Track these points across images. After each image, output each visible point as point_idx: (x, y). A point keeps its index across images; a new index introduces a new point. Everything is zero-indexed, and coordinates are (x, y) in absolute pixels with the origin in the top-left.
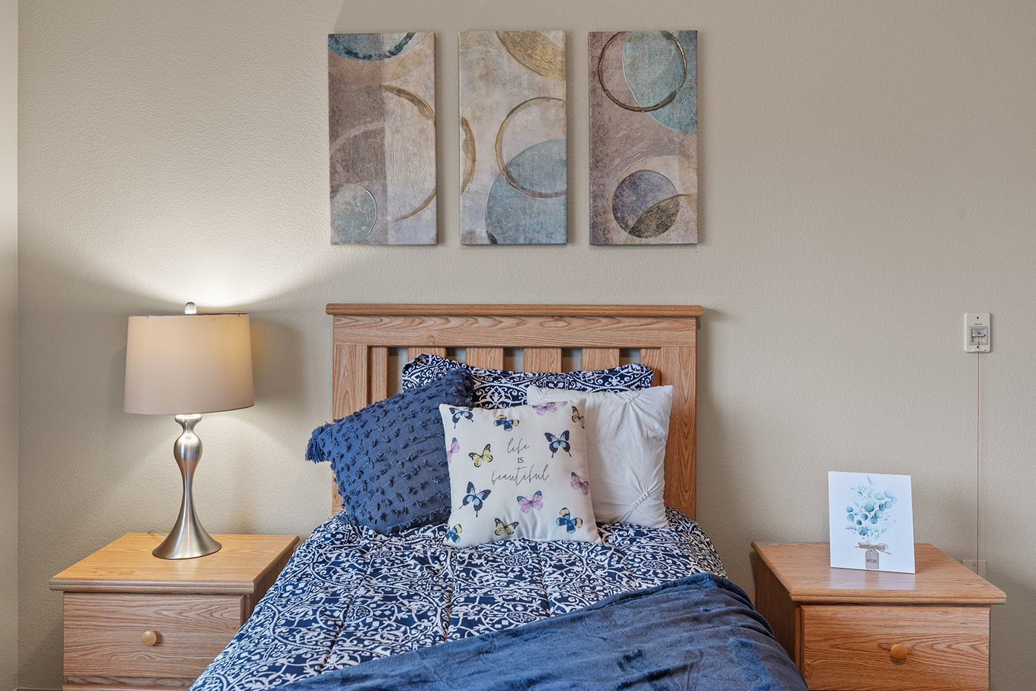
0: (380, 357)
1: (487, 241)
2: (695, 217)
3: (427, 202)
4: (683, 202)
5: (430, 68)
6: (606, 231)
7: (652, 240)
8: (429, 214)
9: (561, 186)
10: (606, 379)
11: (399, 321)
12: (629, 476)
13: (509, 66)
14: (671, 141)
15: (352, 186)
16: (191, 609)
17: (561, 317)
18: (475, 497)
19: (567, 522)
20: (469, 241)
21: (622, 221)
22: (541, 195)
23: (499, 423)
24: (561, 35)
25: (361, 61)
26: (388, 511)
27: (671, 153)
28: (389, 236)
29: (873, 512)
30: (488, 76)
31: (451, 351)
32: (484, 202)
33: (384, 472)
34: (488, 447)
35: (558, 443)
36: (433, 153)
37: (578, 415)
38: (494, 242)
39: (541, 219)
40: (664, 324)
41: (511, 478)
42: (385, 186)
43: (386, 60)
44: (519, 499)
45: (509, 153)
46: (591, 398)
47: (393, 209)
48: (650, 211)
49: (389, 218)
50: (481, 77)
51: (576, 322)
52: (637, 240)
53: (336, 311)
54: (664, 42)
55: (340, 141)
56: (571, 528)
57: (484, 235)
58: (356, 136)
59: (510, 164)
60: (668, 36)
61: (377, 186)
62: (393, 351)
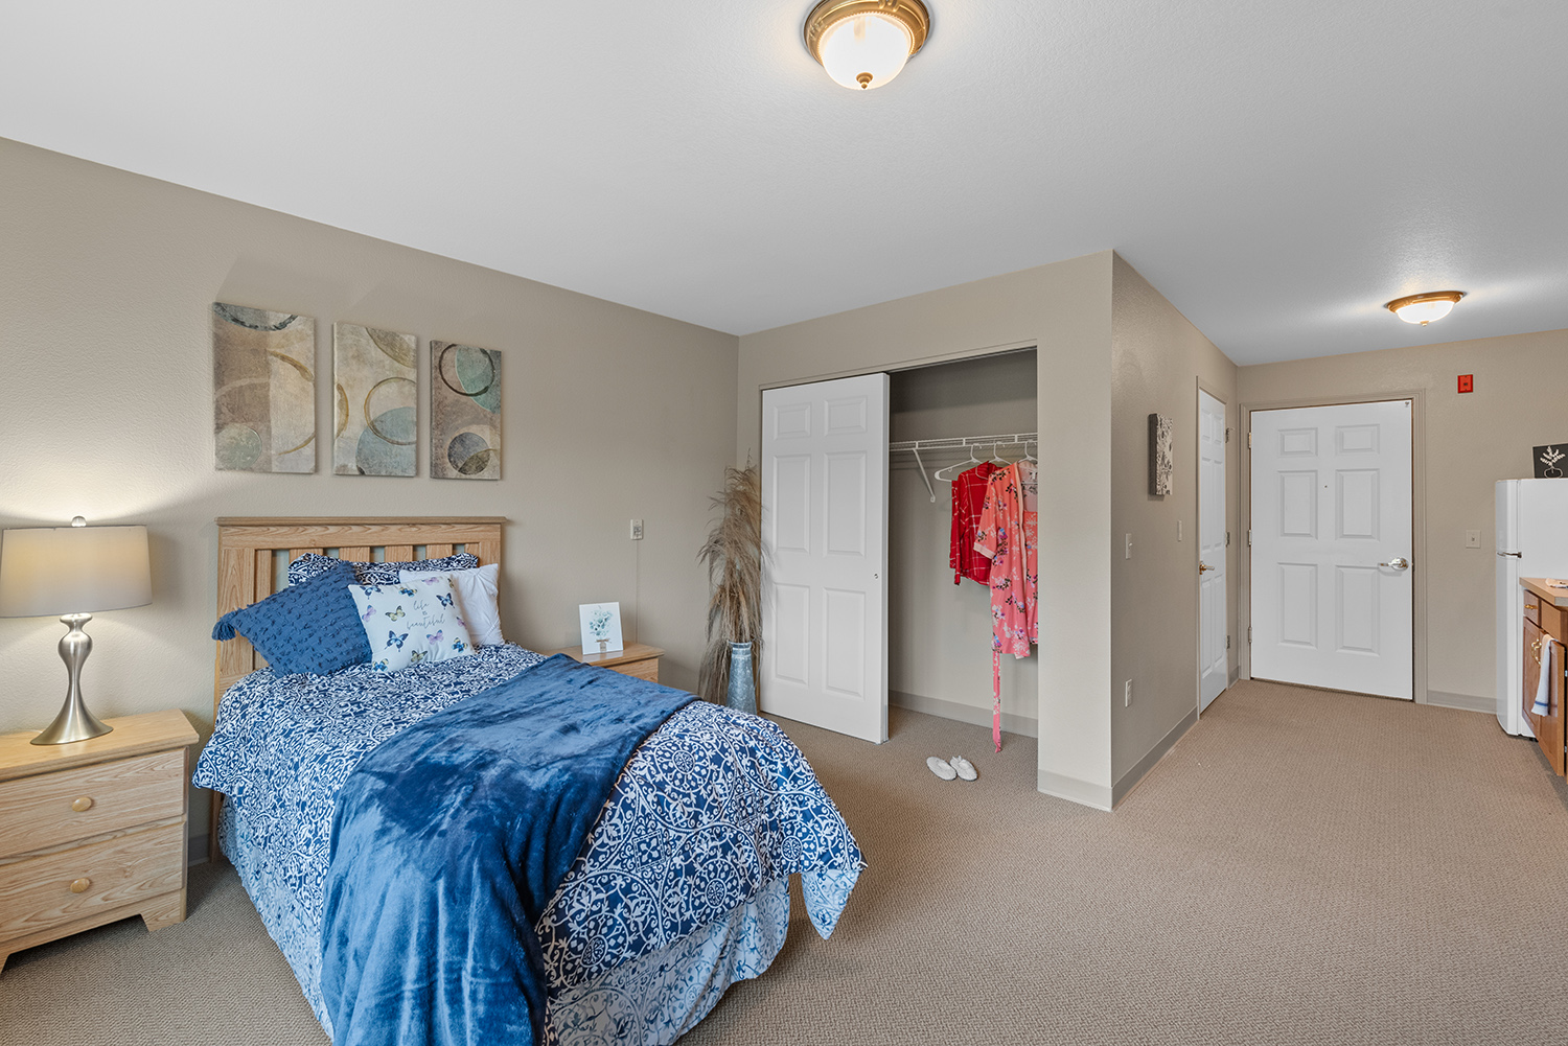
0: (265, 557)
1: (357, 473)
2: (499, 463)
3: (307, 442)
4: (492, 454)
5: (311, 344)
6: (444, 469)
7: (473, 476)
8: (309, 450)
9: (413, 438)
10: (448, 563)
11: (286, 529)
12: (483, 616)
13: (375, 353)
14: (485, 416)
15: (238, 425)
16: (129, 770)
17: (414, 525)
18: (396, 640)
19: (459, 647)
20: (342, 472)
21: (454, 464)
22: (398, 443)
23: (403, 592)
24: (413, 338)
25: (247, 329)
26: (321, 660)
27: (484, 424)
28: (273, 466)
29: (602, 623)
30: (359, 357)
31: (326, 550)
32: (355, 446)
33: (310, 636)
34: (399, 608)
35: (446, 601)
36: (313, 407)
37: (452, 583)
38: (362, 473)
39: (398, 459)
40: (482, 528)
41: (421, 624)
42: (269, 428)
43: (271, 332)
44: (428, 636)
45: (374, 413)
46: (456, 574)
47: (277, 445)
48: (472, 458)
49: (273, 452)
50: (353, 357)
51: (424, 528)
52: (464, 476)
53: (224, 524)
54: (482, 355)
55: (226, 389)
56: (461, 650)
57: (355, 468)
58: (242, 386)
59: (376, 421)
60: (484, 352)
61: (262, 427)
62: (274, 552)
